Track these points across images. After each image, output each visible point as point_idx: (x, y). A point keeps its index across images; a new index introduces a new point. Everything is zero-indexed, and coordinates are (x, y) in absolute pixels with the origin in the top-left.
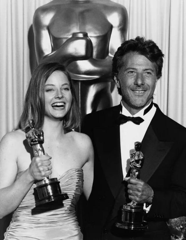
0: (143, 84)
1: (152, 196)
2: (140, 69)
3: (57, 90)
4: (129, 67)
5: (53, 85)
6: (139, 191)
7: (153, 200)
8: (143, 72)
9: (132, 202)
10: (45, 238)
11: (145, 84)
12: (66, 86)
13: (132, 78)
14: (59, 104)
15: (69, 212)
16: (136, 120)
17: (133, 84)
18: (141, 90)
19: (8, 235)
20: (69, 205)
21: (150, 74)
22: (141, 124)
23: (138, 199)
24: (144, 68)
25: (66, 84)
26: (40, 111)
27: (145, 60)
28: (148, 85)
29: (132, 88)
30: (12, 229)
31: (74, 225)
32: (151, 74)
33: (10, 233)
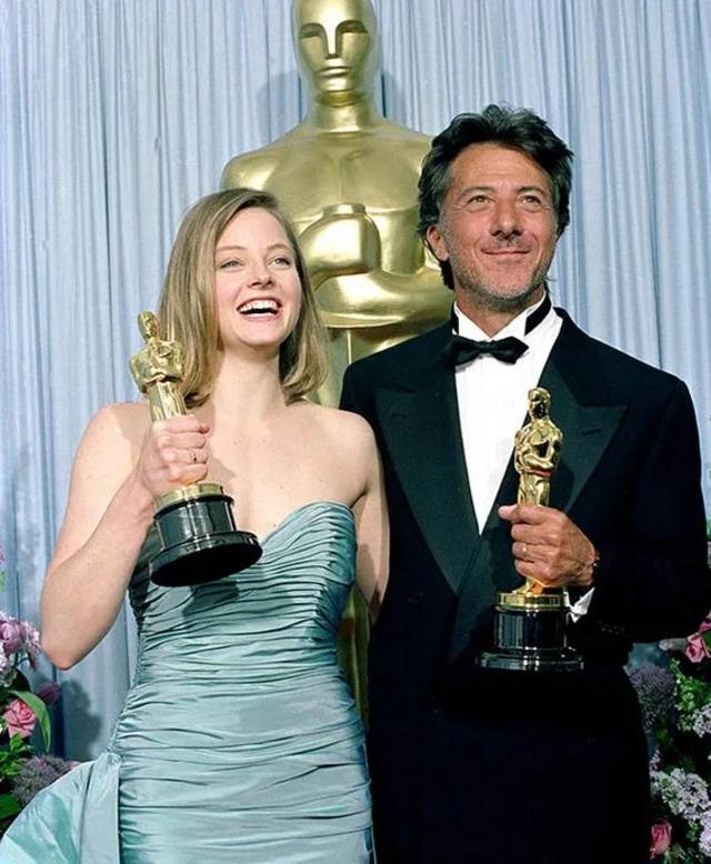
0: (519, 229)
1: (590, 563)
2: (505, 187)
3: (254, 261)
4: (469, 185)
5: (239, 248)
6: (549, 543)
7: (593, 576)
8: (513, 196)
9: (527, 584)
10: (239, 732)
11: (526, 233)
12: (280, 253)
13: (484, 215)
14: (260, 305)
15: (313, 645)
16: (505, 349)
17: (487, 234)
18: (513, 249)
19: (119, 730)
20: (311, 619)
21: (536, 203)
22: (519, 361)
23: (547, 570)
24: (518, 184)
25: (278, 246)
26: (201, 332)
27: (519, 162)
28: (533, 235)
29: (487, 246)
30: (131, 708)
31: (333, 690)
32: (539, 201)
33: (127, 721)
